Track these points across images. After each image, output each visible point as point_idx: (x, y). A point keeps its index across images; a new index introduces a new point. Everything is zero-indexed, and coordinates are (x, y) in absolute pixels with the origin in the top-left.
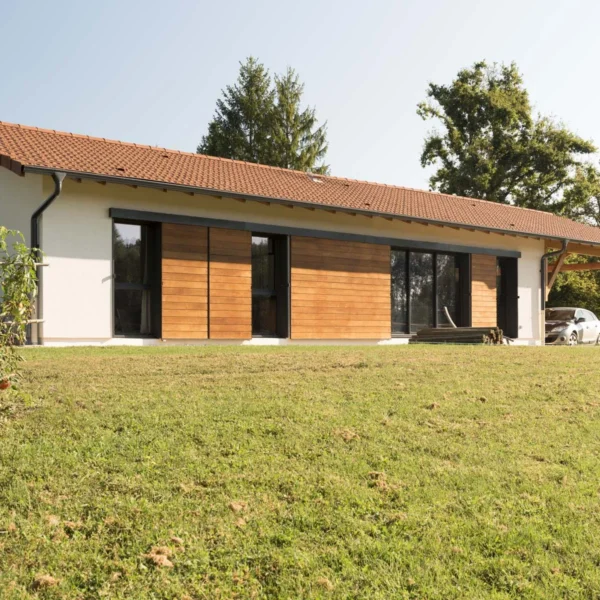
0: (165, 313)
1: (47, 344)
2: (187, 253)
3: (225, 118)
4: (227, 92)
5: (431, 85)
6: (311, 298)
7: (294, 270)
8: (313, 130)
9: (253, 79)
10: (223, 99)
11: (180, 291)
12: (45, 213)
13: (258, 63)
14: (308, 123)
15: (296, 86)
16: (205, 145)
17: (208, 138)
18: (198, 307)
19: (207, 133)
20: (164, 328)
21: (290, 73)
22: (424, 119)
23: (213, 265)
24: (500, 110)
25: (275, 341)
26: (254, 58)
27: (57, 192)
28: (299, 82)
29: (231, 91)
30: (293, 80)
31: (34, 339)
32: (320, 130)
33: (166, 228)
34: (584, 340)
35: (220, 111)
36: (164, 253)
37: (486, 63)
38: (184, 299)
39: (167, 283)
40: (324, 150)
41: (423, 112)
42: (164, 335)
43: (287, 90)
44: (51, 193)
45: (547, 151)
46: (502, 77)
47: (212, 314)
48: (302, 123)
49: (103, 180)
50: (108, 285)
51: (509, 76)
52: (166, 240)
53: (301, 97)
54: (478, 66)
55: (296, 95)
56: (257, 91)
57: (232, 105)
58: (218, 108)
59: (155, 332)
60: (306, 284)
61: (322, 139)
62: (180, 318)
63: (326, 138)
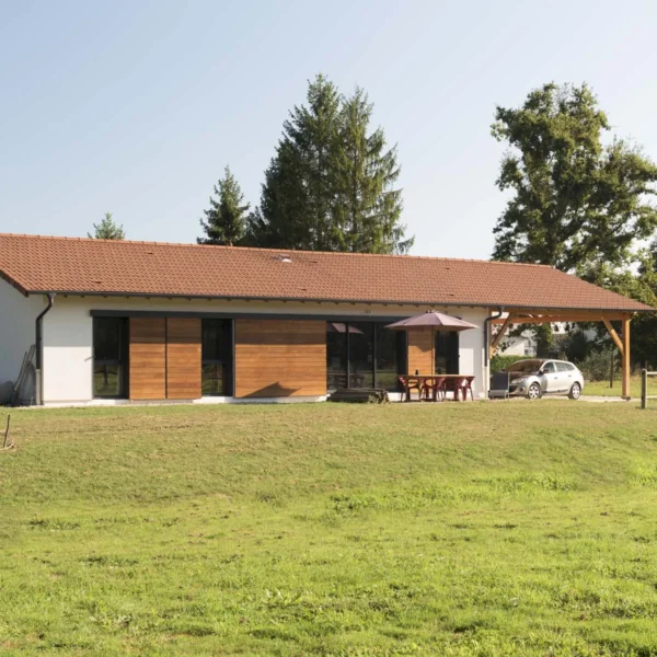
0: (131, 381)
1: (46, 406)
2: (149, 338)
3: (292, 140)
4: (294, 113)
5: (499, 108)
6: (255, 366)
7: (237, 346)
8: (382, 154)
9: (321, 98)
10: (290, 120)
11: (144, 365)
12: (45, 317)
13: (328, 80)
14: (377, 145)
15: (365, 107)
16: (273, 168)
17: (277, 160)
18: (159, 375)
19: (276, 155)
20: (131, 391)
21: (359, 93)
22: (499, 140)
23: (169, 345)
24: (557, 141)
25: (221, 400)
26: (324, 75)
27: (50, 306)
28: (369, 102)
29: (298, 112)
30: (362, 100)
31: (38, 402)
32: (390, 153)
33: (132, 320)
34: (548, 390)
35: (286, 133)
36: (132, 339)
37: (555, 84)
38: (147, 370)
39: (133, 360)
40: (397, 173)
41: (497, 132)
42: (131, 397)
43: (355, 111)
44: (46, 305)
45: (609, 182)
46: (574, 99)
47: (169, 381)
48: (371, 145)
49: (83, 295)
50: (90, 362)
51: (581, 98)
52: (132, 330)
53: (370, 118)
54: (547, 88)
55: (365, 116)
56: (325, 110)
57: (300, 125)
58: (284, 130)
59: (124, 395)
60: (248, 355)
61: (392, 163)
62: (143, 385)
63: (397, 161)
